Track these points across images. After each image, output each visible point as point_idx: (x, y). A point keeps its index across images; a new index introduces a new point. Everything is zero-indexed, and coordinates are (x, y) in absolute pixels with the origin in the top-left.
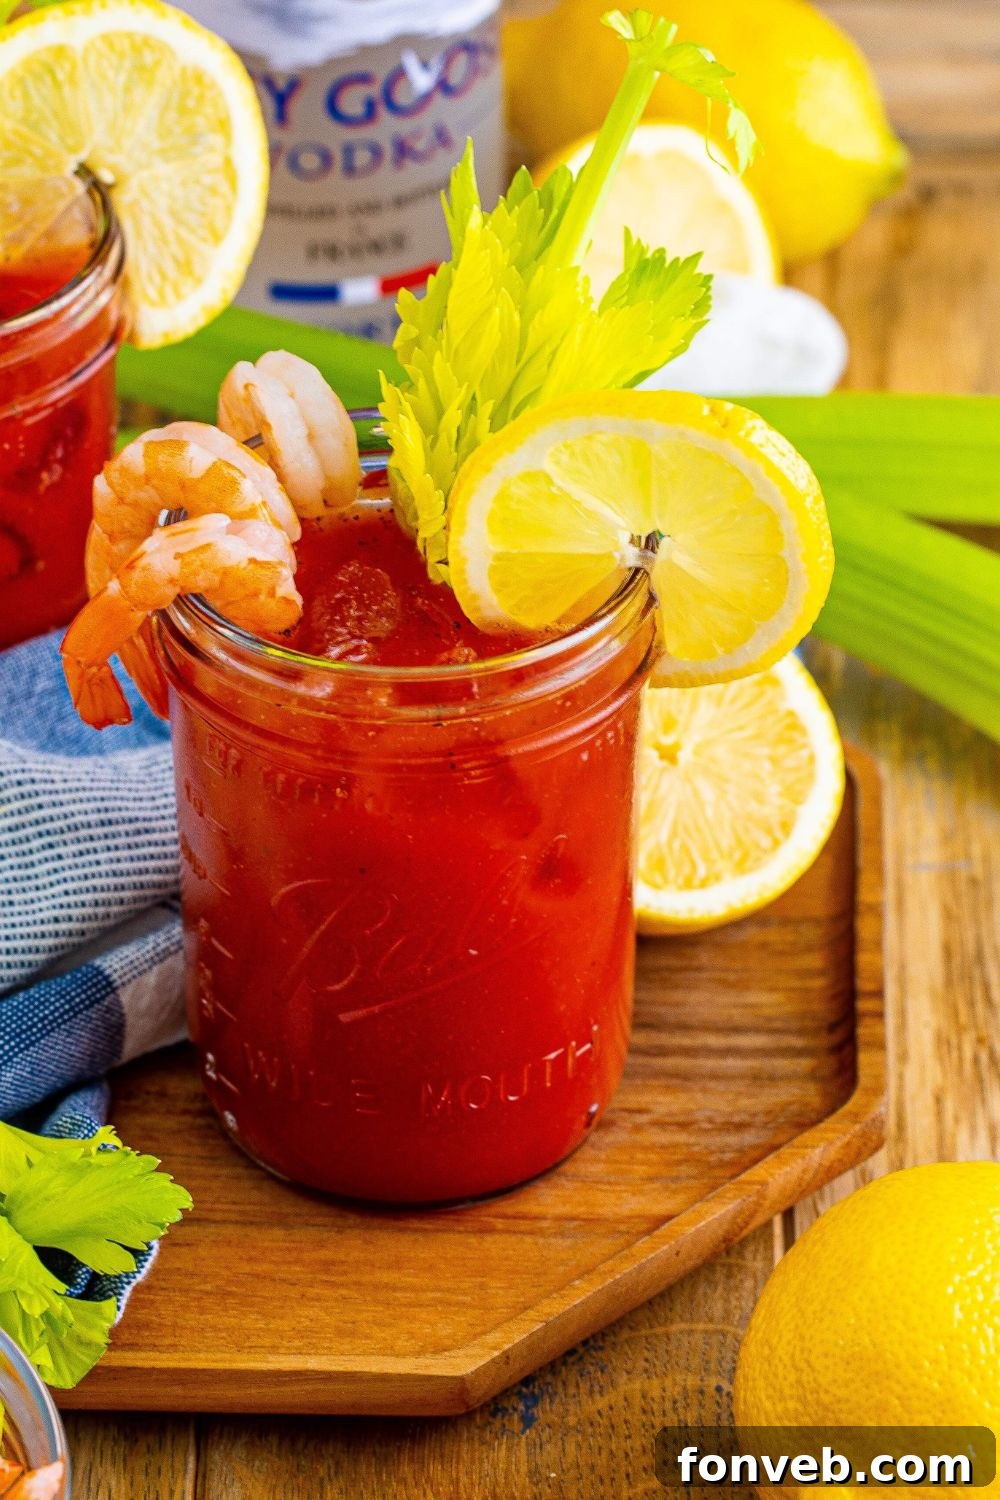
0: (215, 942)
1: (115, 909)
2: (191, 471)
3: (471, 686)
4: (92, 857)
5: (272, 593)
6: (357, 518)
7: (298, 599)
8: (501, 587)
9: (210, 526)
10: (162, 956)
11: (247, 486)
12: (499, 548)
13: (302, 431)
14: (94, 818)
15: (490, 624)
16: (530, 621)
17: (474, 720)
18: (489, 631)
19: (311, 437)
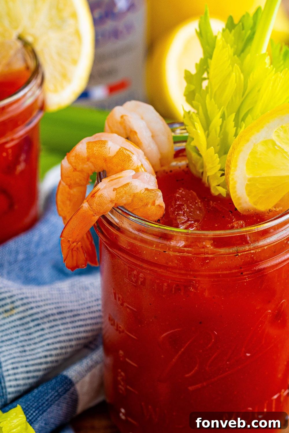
0: (127, 360)
1: (69, 350)
2: (109, 153)
3: (246, 238)
4: (56, 328)
5: (154, 204)
6: (171, 171)
7: (164, 205)
8: (249, 194)
9: (127, 175)
10: (90, 368)
11: (134, 158)
12: (249, 176)
13: (149, 134)
14: (55, 311)
15: (245, 211)
16: (262, 208)
17: (252, 252)
18: (244, 213)
19: (153, 137)
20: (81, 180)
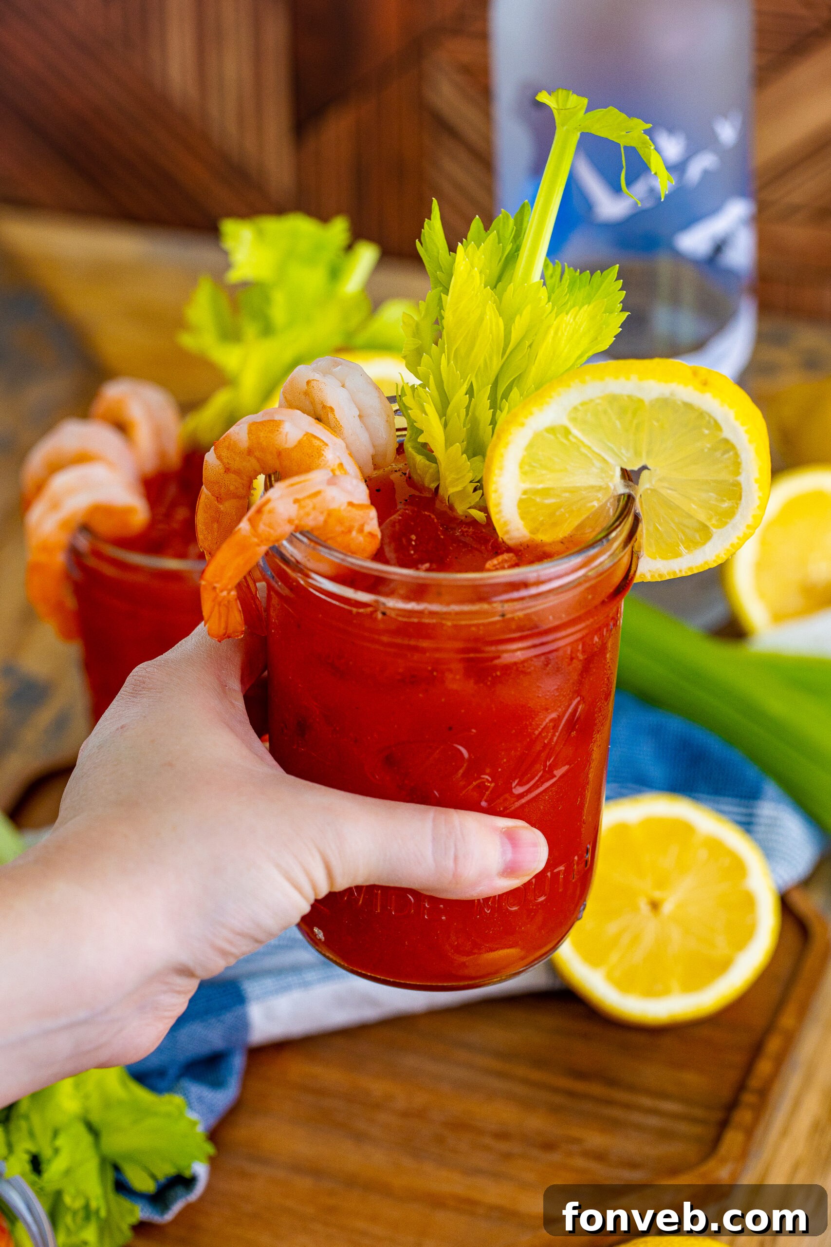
2: (286, 442)
5: (361, 530)
7: (378, 533)
8: (523, 516)
9: (316, 478)
11: (328, 452)
12: (527, 485)
13: (355, 413)
19: (361, 417)
20: (237, 488)
